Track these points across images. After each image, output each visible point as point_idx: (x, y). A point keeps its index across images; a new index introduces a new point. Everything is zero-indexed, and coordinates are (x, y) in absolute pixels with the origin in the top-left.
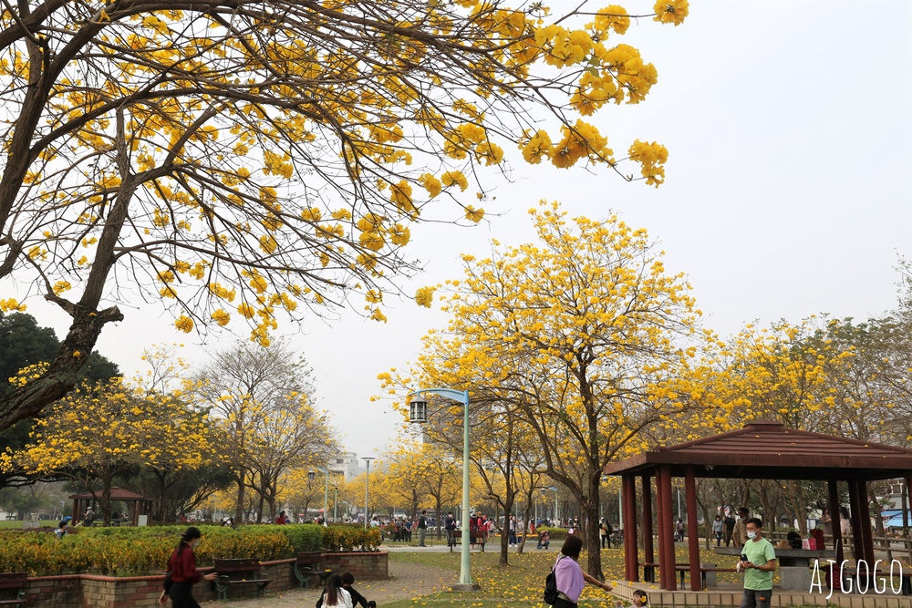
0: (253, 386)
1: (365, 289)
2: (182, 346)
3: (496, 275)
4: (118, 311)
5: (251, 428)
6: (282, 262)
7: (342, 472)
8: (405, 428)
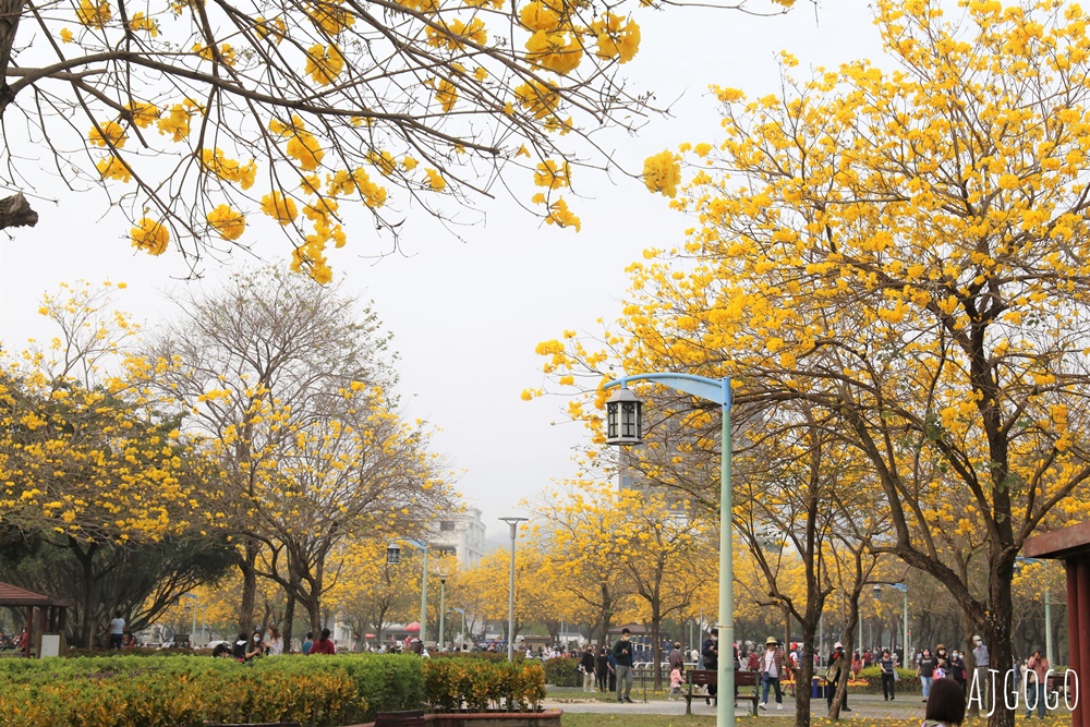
0: (270, 370)
1: (535, 161)
2: (122, 286)
3: (787, 128)
4: (25, 204)
5: (266, 457)
6: (358, 100)
7: (453, 549)
8: (592, 455)
